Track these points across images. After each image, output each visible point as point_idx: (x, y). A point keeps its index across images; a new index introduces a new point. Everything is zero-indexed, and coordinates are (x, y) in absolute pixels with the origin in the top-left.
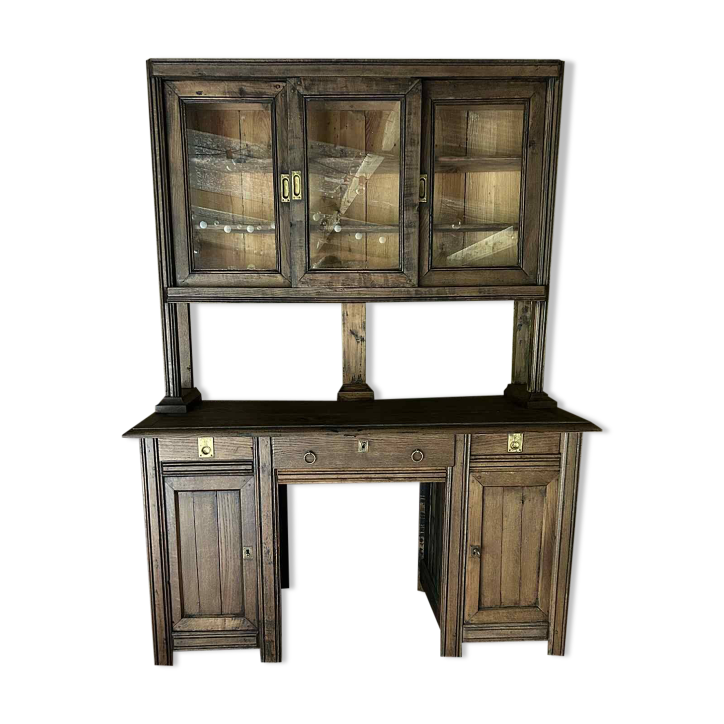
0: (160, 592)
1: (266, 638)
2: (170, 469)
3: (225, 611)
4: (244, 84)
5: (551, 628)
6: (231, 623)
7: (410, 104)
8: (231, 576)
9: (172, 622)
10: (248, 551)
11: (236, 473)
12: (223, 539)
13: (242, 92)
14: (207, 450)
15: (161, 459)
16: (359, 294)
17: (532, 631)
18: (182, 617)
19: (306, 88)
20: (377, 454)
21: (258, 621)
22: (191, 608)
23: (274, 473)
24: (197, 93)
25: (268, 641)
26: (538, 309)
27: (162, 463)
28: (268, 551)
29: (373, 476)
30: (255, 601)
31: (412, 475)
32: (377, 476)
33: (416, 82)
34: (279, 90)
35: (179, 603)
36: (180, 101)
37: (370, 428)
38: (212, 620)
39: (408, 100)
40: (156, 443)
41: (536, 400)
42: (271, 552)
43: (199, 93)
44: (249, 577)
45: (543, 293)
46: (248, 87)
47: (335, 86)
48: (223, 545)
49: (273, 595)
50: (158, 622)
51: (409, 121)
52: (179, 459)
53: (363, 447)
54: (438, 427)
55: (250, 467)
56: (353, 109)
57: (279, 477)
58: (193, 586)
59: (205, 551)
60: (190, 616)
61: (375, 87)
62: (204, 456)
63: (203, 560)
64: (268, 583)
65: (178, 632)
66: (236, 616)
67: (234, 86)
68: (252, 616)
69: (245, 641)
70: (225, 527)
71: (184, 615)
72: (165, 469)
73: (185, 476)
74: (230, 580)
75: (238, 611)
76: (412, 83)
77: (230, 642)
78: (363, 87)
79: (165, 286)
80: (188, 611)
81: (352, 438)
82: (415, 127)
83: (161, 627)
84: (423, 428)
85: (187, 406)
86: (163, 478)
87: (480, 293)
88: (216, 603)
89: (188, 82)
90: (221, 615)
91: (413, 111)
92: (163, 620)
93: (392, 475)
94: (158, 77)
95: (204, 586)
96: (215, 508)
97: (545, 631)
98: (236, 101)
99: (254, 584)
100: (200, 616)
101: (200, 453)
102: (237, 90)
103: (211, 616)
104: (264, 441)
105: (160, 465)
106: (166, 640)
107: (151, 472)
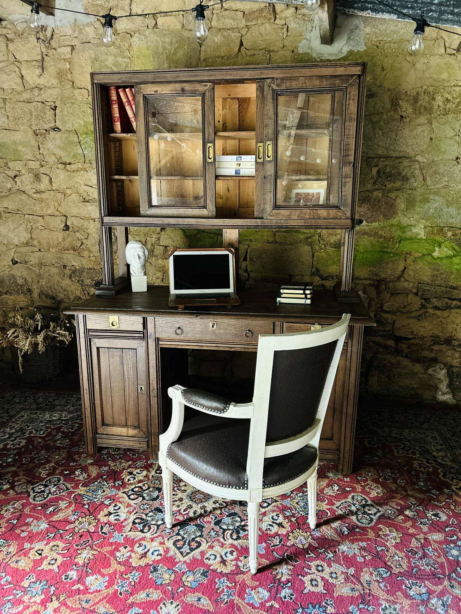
0: (89, 409)
1: (153, 443)
2: (94, 334)
3: (129, 424)
4: (184, 85)
5: (341, 455)
6: (132, 432)
7: (350, 93)
8: (132, 403)
9: (96, 428)
10: (141, 388)
11: (134, 338)
12: (127, 379)
13: (183, 90)
14: (114, 323)
15: (88, 328)
16: (224, 223)
17: (328, 456)
18: (103, 425)
19: (278, 85)
20: (222, 331)
21: (148, 432)
22: (108, 420)
23: (157, 340)
24: (155, 92)
25: (154, 446)
26: (347, 235)
27: (89, 330)
28: (154, 389)
29: (220, 345)
30: (146, 420)
31: (245, 346)
32: (223, 345)
33: (355, 77)
34: (207, 88)
35: (100, 417)
36: (144, 97)
37: (217, 315)
38: (120, 429)
39: (348, 90)
40: (85, 317)
41: (344, 297)
42: (156, 390)
43: (156, 91)
44: (143, 404)
45: (350, 224)
46: (187, 87)
47: (297, 83)
48: (127, 383)
49: (157, 417)
50: (88, 427)
51: (349, 105)
52: (98, 328)
53: (213, 327)
54: (262, 316)
55: (142, 335)
56: (230, 97)
57: (160, 343)
58: (109, 406)
59: (117, 385)
60: (107, 425)
61: (325, 83)
62: (113, 327)
63: (115, 391)
64: (154, 409)
65: (99, 434)
66: (135, 427)
67: (178, 86)
68: (145, 429)
69: (140, 444)
70: (128, 371)
71: (103, 424)
72: (90, 333)
73: (103, 338)
74: (131, 405)
75: (136, 424)
76: (352, 78)
77: (131, 443)
78: (317, 83)
79: (103, 215)
80: (106, 422)
81: (205, 321)
82: (353, 108)
83: (89, 430)
84: (252, 316)
85: (115, 292)
86: (90, 339)
87: (305, 223)
88: (123, 418)
89: (149, 85)
90: (126, 426)
91: (352, 98)
92: (91, 426)
93: (233, 346)
94: (98, 83)
95: (116, 407)
96: (122, 358)
97: (337, 456)
98: (180, 96)
99: (146, 409)
100: (113, 425)
101: (111, 325)
102: (179, 89)
103: (120, 426)
104: (150, 319)
105: (87, 331)
106: (93, 438)
107: (82, 335)
